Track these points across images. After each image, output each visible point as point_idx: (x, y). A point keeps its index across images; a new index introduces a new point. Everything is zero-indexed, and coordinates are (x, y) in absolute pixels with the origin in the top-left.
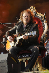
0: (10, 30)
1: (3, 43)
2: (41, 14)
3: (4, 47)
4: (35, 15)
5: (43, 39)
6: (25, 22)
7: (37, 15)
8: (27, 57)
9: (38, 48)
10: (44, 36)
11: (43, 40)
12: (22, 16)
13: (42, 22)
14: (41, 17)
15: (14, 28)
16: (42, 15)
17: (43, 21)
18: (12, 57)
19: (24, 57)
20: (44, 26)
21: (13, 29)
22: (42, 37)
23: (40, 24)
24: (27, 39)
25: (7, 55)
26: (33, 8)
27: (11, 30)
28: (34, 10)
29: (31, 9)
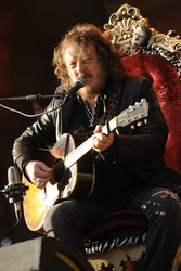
0: (28, 132)
1: (7, 193)
2: (173, 35)
3: (16, 208)
4: (145, 43)
7: (152, 43)
8: (127, 247)
9: (174, 196)
14: (172, 51)
16: (174, 40)
18: (59, 255)
19: (115, 247)
21: (40, 123)
23: (174, 83)
25: (36, 244)
26: (131, 11)
27: (33, 129)
28: (136, 19)
29: (121, 20)
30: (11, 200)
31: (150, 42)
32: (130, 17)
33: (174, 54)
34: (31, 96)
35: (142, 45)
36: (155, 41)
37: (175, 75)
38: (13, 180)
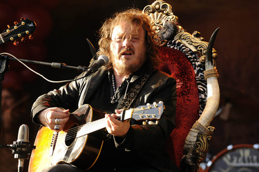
0: (54, 92)
1: (15, 148)
2: (197, 36)
3: (20, 164)
4: (171, 37)
5: (196, 146)
6: (119, 64)
7: (177, 39)
10: (200, 135)
11: (194, 152)
12: (109, 39)
13: (199, 71)
14: (194, 50)
15: (73, 85)
16: (198, 41)
17: (203, 66)
20: (205, 92)
22: (192, 137)
23: (189, 79)
24: (121, 134)
26: (164, 7)
28: (167, 14)
29: (153, 12)
30: (16, 156)
31: (176, 38)
32: (163, 12)
33: (194, 53)
34: (56, 64)
35: (167, 39)
36: (180, 38)
37: (192, 72)
38: (23, 137)
